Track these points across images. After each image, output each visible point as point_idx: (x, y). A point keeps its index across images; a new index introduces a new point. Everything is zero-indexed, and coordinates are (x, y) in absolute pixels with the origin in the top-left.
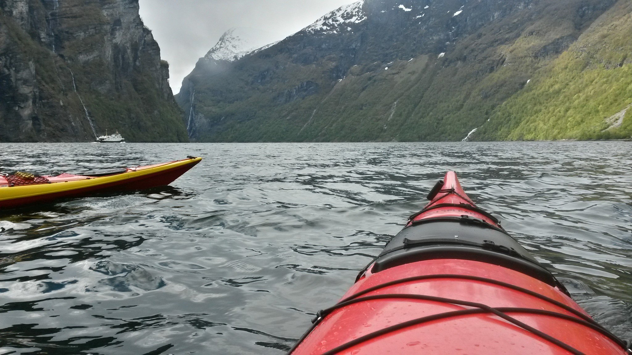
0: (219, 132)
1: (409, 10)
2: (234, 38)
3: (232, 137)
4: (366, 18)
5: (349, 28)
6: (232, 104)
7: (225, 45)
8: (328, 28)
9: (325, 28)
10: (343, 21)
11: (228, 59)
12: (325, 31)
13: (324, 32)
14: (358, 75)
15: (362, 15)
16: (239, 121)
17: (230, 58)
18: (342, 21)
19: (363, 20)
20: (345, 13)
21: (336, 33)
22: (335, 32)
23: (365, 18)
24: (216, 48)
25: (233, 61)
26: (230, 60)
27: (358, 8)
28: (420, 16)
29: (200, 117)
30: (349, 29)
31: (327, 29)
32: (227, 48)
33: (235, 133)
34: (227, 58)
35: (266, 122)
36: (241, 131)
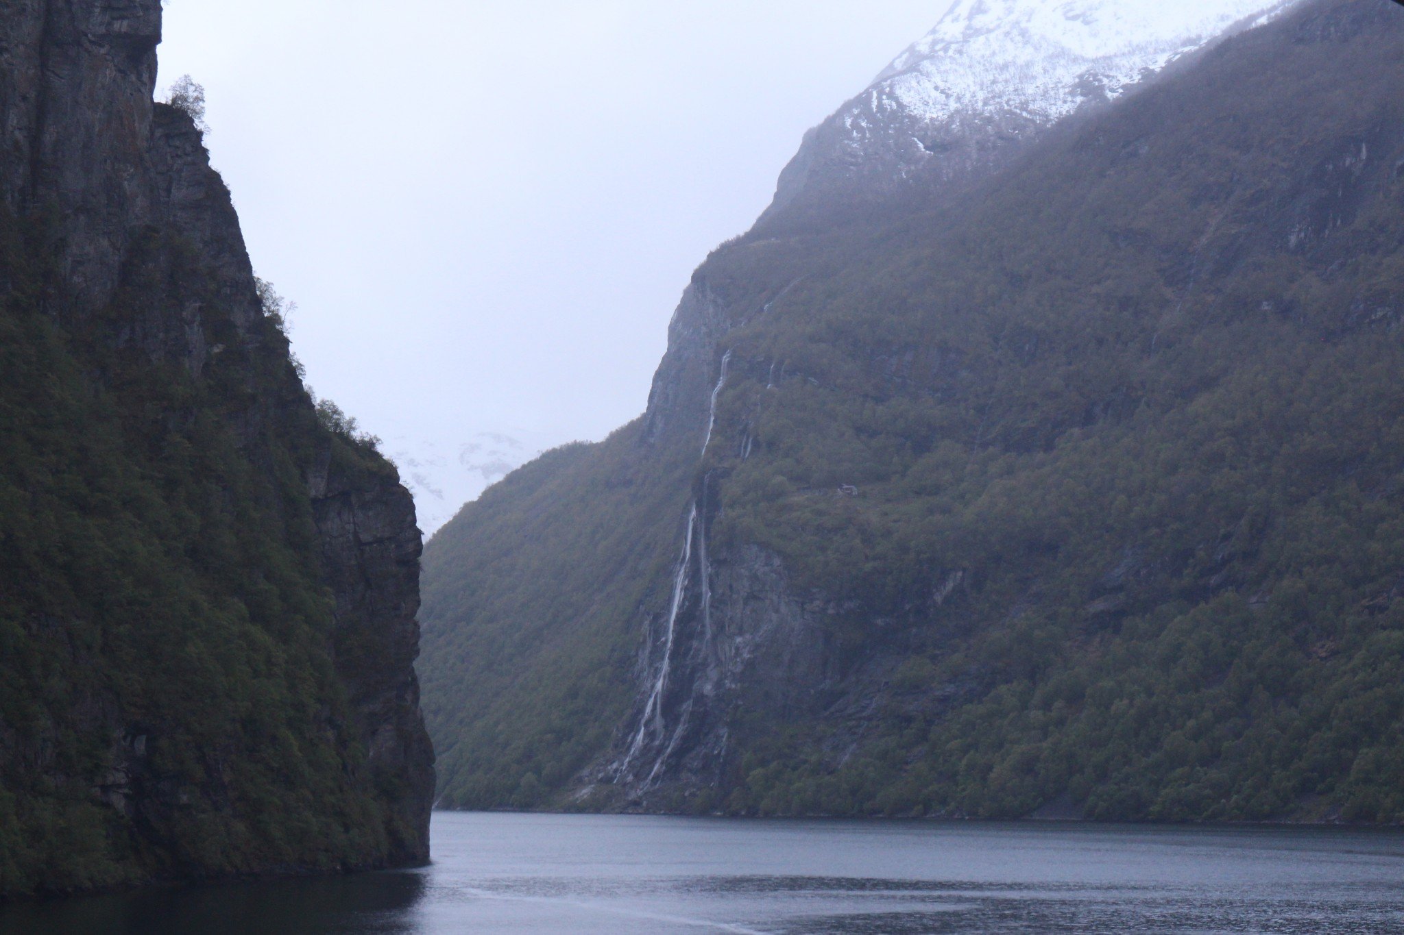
0: (908, 720)
3: (1028, 766)
6: (1040, 456)
11: (1024, 106)
16: (1098, 606)
17: (1045, 95)
24: (934, 43)
25: (1063, 118)
26: (1043, 113)
29: (754, 578)
32: (1023, 33)
33: (1061, 722)
34: (1016, 100)
35: (1372, 610)
36: (1120, 705)
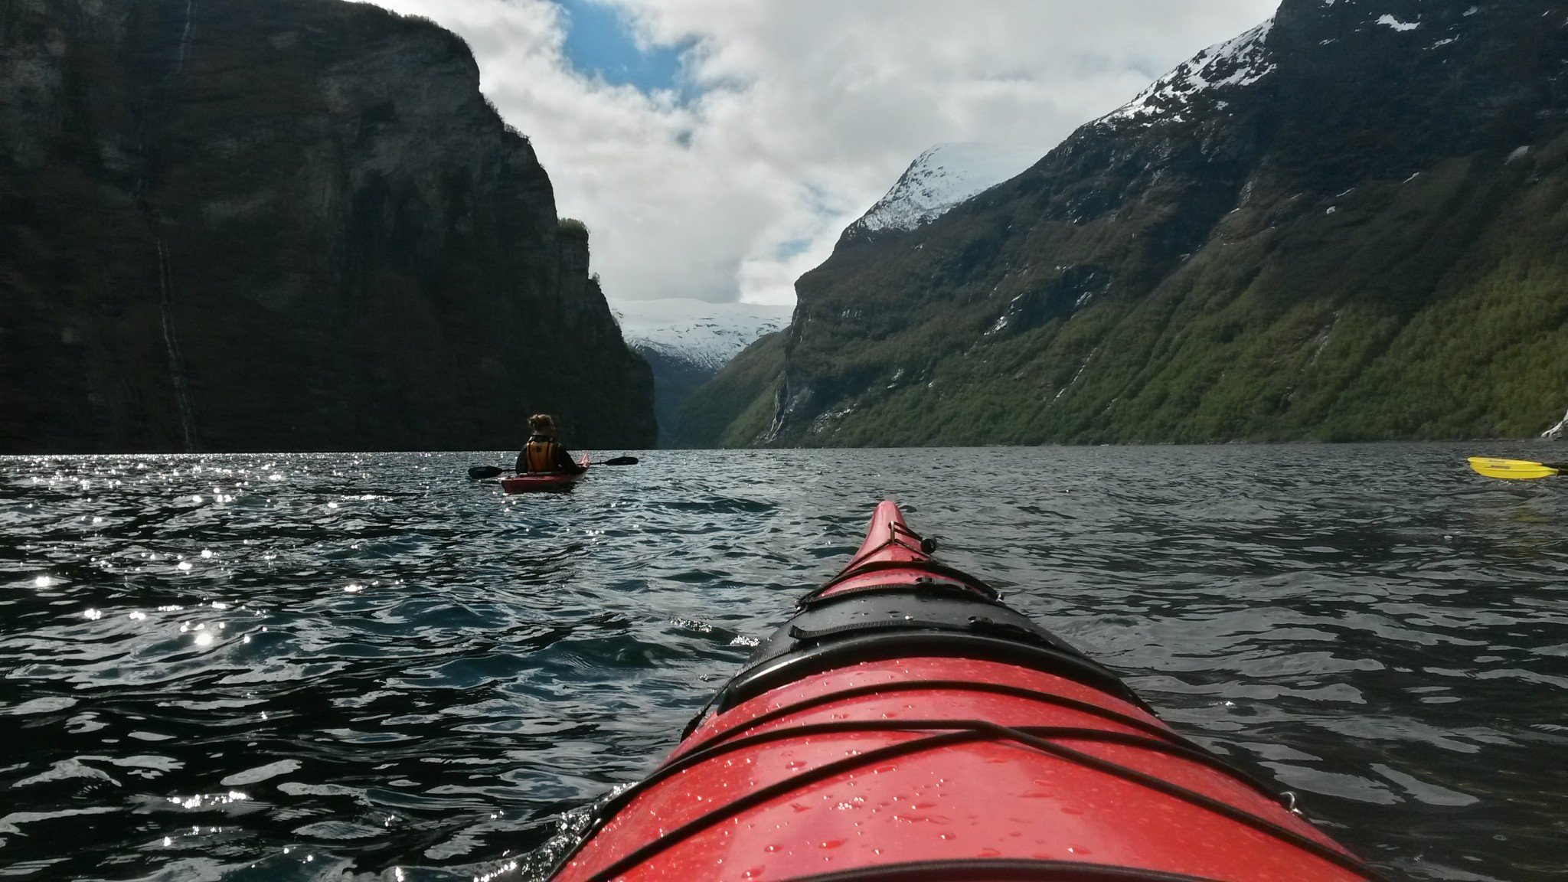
1: (1412, 26)
2: (930, 173)
4: (1274, 66)
5: (1220, 103)
7: (907, 191)
8: (1159, 111)
9: (1150, 109)
10: (1206, 85)
11: (903, 226)
12: (1149, 119)
13: (1145, 124)
14: (1240, 237)
15: (1264, 62)
17: (910, 223)
18: (1201, 84)
19: (1264, 73)
20: (1214, 64)
21: (1181, 121)
22: (1178, 118)
23: (1272, 67)
24: (884, 202)
25: (914, 231)
26: (908, 229)
27: (1253, 44)
28: (1448, 41)
30: (1222, 105)
31: (1154, 112)
32: (909, 200)
34: (901, 224)
